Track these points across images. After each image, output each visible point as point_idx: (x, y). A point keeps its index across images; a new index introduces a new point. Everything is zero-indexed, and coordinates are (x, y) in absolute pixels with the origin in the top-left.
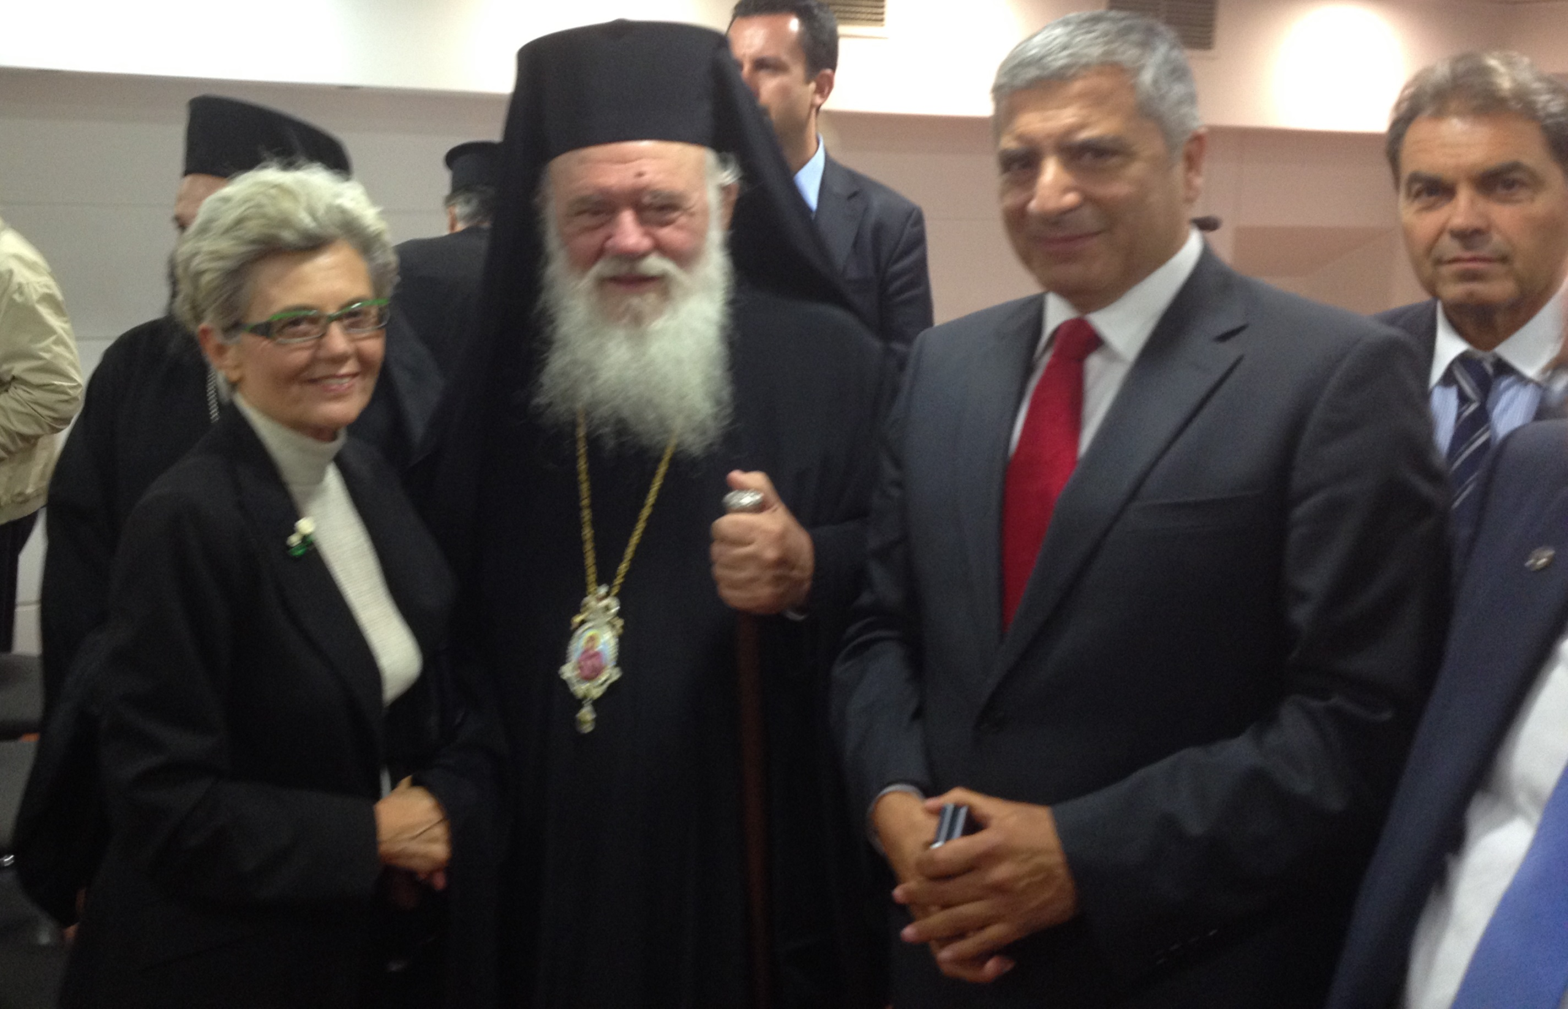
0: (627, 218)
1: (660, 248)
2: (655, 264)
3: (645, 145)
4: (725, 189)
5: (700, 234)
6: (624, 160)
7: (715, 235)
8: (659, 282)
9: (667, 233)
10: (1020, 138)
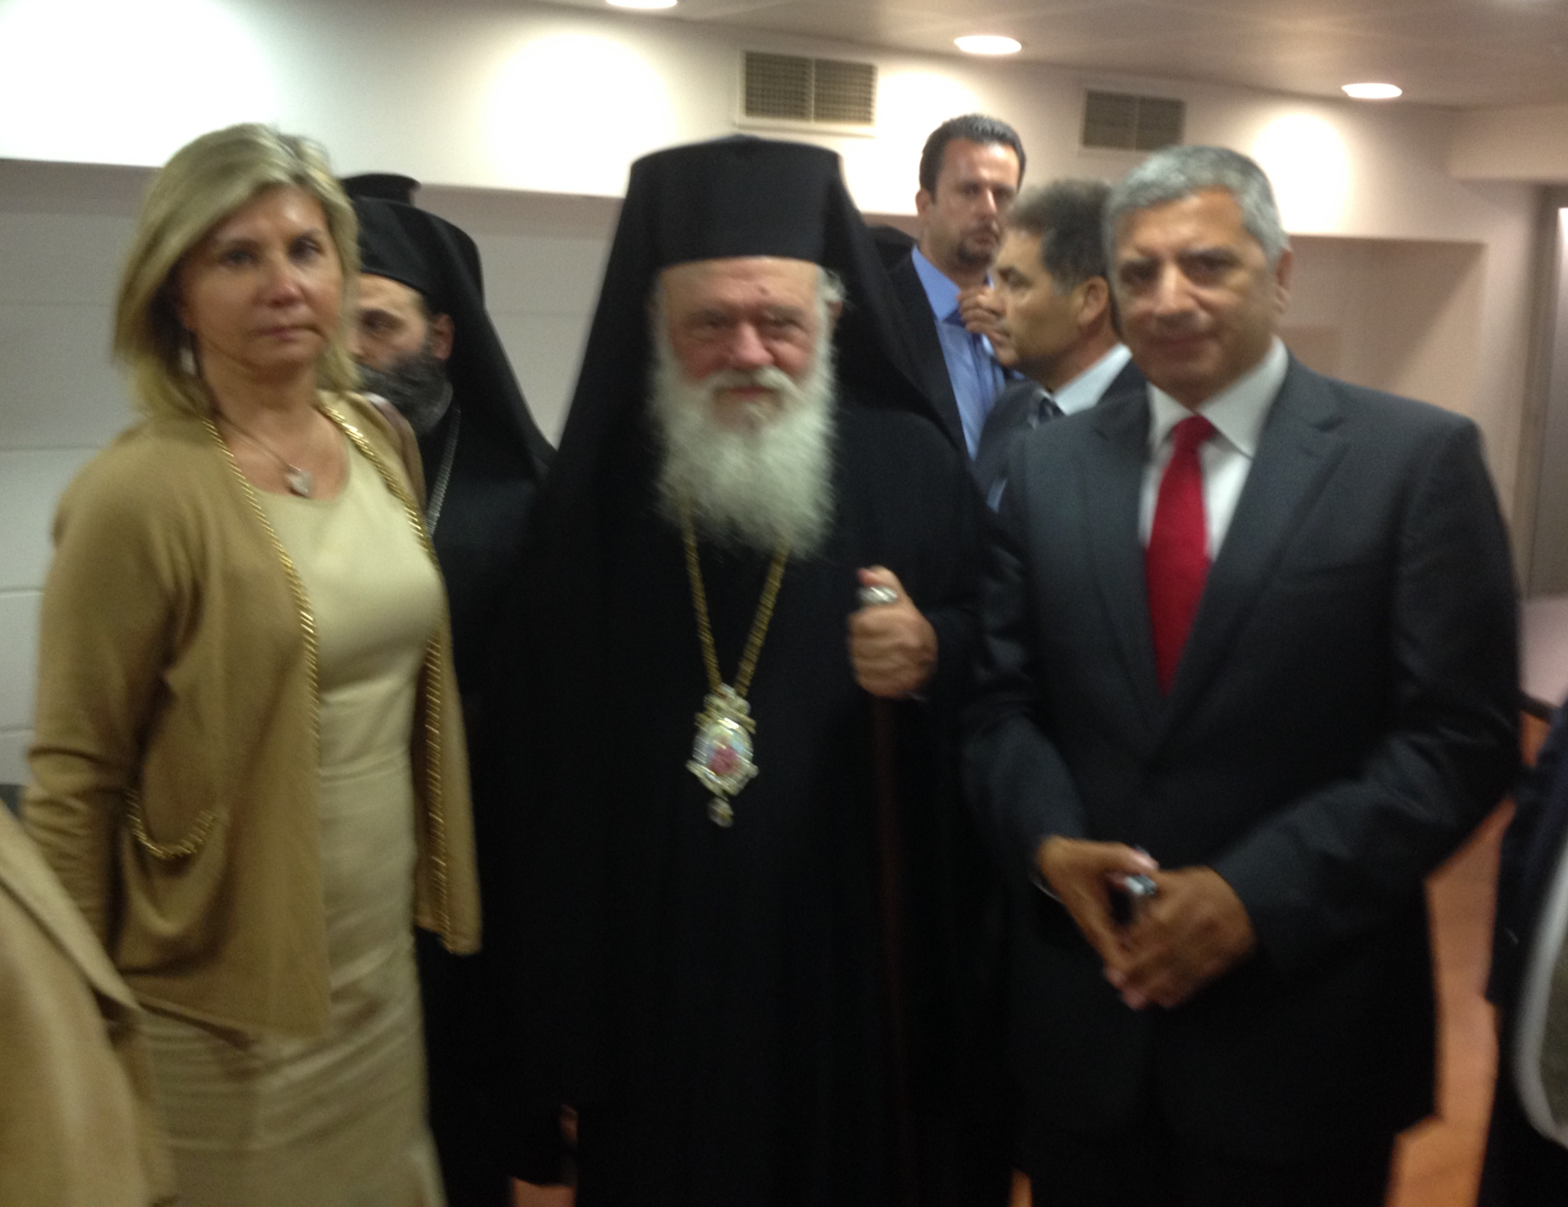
0: (749, 334)
1: (779, 363)
2: (773, 377)
3: (768, 262)
4: (830, 304)
5: (807, 348)
6: (748, 275)
7: (822, 347)
8: (774, 394)
9: (785, 349)
10: (1142, 251)
